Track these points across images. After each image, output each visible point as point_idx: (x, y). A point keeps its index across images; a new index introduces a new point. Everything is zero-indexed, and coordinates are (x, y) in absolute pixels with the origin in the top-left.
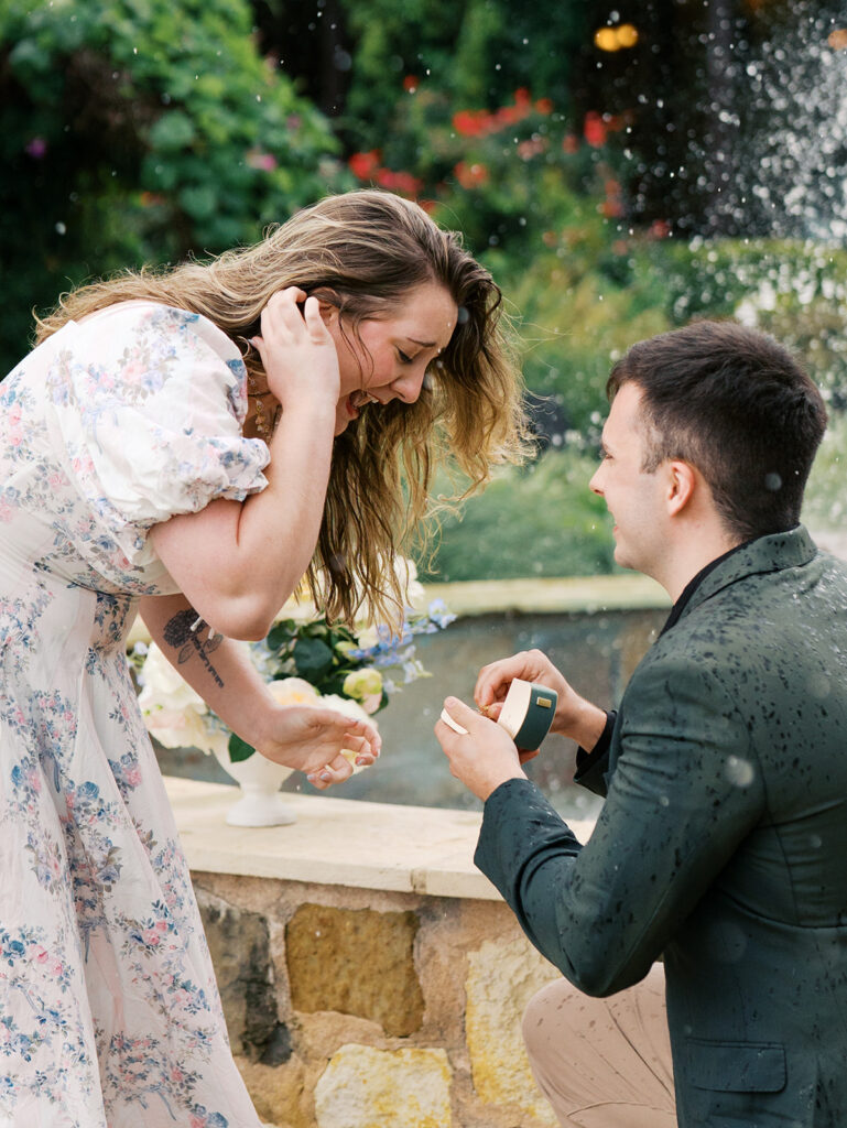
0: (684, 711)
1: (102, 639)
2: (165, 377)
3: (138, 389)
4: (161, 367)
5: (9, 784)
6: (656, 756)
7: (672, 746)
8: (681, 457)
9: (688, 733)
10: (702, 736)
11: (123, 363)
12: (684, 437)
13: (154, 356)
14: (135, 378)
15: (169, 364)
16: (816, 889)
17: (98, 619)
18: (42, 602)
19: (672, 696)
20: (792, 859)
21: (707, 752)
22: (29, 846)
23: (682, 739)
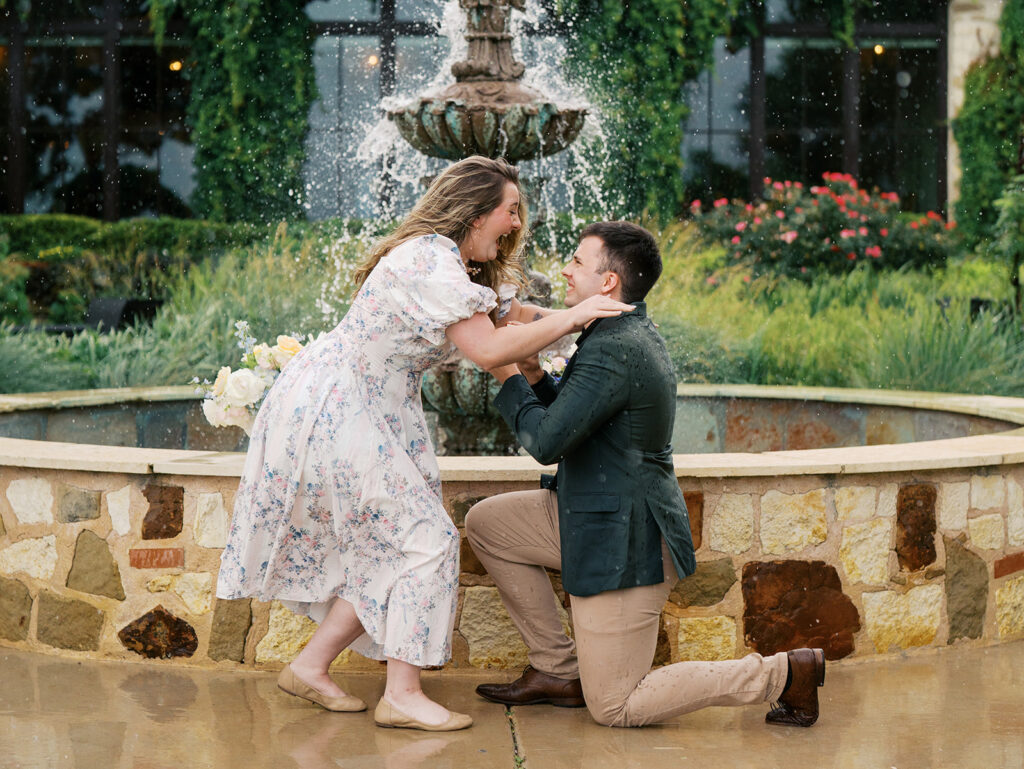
0: (605, 358)
1: (410, 393)
2: (436, 264)
3: (426, 272)
4: (431, 260)
5: (378, 453)
6: (592, 373)
7: (599, 370)
8: (615, 271)
9: (606, 366)
10: (612, 368)
11: (415, 264)
12: (618, 264)
13: (427, 257)
14: (422, 268)
15: (435, 258)
16: (639, 438)
17: (408, 385)
18: (387, 378)
19: (602, 352)
20: (634, 425)
21: (612, 375)
22: (385, 479)
23: (604, 368)
